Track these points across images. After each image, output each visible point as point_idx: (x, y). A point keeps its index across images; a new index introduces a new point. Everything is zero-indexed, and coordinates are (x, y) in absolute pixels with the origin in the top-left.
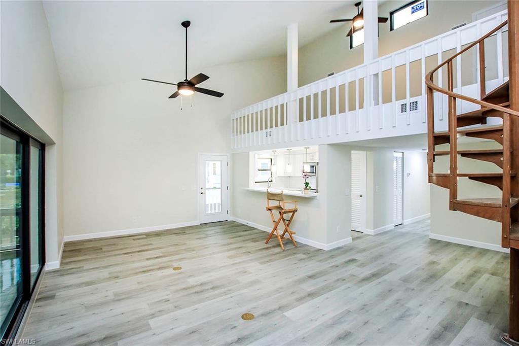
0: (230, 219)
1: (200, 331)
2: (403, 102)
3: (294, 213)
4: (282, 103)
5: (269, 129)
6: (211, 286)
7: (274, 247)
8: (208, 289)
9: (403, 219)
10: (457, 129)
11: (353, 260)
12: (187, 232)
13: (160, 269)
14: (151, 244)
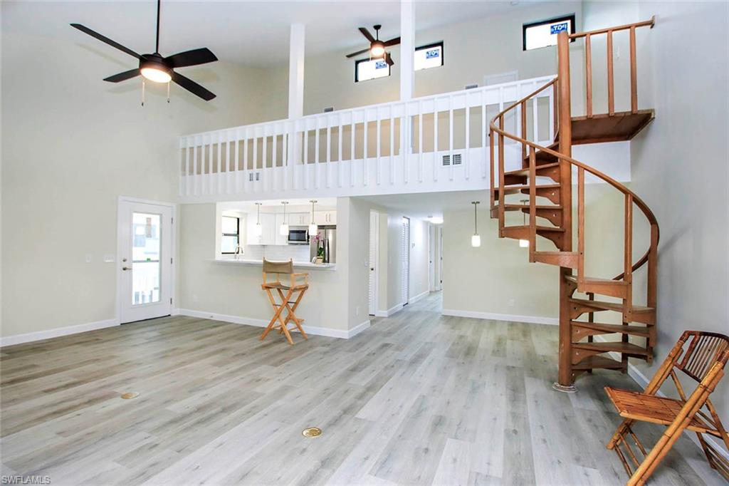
0: (175, 312)
1: (255, 470)
2: (446, 153)
3: (303, 292)
4: (280, 134)
5: (255, 170)
6: (219, 409)
7: (275, 342)
8: (217, 414)
9: (408, 298)
10: (506, 186)
11: (386, 345)
12: (105, 338)
13: (90, 402)
14: (34, 366)
